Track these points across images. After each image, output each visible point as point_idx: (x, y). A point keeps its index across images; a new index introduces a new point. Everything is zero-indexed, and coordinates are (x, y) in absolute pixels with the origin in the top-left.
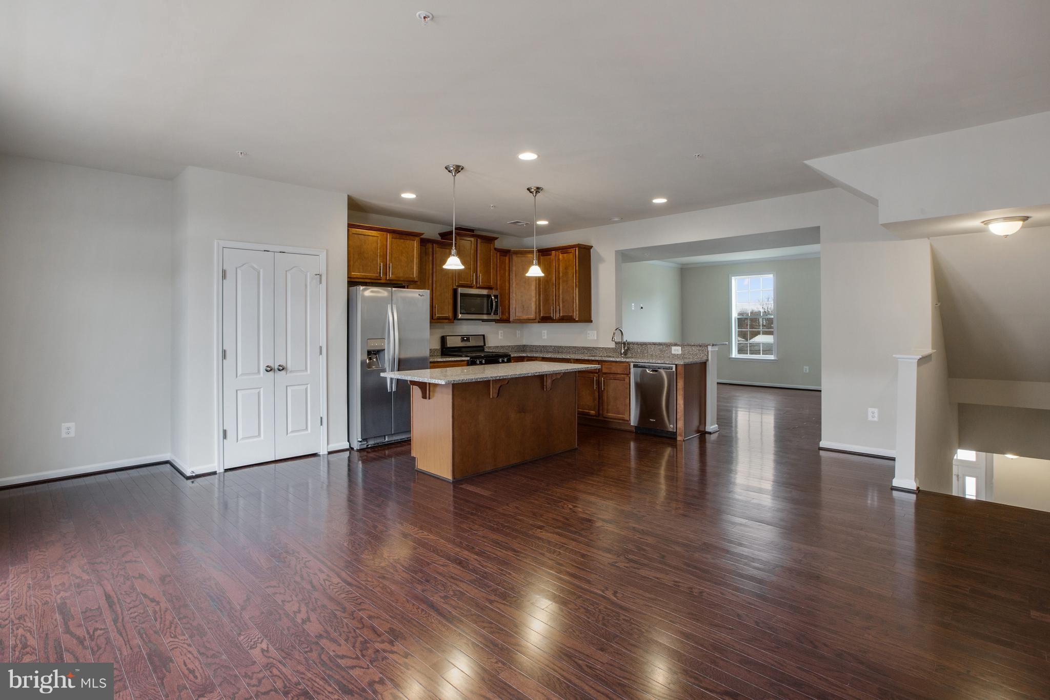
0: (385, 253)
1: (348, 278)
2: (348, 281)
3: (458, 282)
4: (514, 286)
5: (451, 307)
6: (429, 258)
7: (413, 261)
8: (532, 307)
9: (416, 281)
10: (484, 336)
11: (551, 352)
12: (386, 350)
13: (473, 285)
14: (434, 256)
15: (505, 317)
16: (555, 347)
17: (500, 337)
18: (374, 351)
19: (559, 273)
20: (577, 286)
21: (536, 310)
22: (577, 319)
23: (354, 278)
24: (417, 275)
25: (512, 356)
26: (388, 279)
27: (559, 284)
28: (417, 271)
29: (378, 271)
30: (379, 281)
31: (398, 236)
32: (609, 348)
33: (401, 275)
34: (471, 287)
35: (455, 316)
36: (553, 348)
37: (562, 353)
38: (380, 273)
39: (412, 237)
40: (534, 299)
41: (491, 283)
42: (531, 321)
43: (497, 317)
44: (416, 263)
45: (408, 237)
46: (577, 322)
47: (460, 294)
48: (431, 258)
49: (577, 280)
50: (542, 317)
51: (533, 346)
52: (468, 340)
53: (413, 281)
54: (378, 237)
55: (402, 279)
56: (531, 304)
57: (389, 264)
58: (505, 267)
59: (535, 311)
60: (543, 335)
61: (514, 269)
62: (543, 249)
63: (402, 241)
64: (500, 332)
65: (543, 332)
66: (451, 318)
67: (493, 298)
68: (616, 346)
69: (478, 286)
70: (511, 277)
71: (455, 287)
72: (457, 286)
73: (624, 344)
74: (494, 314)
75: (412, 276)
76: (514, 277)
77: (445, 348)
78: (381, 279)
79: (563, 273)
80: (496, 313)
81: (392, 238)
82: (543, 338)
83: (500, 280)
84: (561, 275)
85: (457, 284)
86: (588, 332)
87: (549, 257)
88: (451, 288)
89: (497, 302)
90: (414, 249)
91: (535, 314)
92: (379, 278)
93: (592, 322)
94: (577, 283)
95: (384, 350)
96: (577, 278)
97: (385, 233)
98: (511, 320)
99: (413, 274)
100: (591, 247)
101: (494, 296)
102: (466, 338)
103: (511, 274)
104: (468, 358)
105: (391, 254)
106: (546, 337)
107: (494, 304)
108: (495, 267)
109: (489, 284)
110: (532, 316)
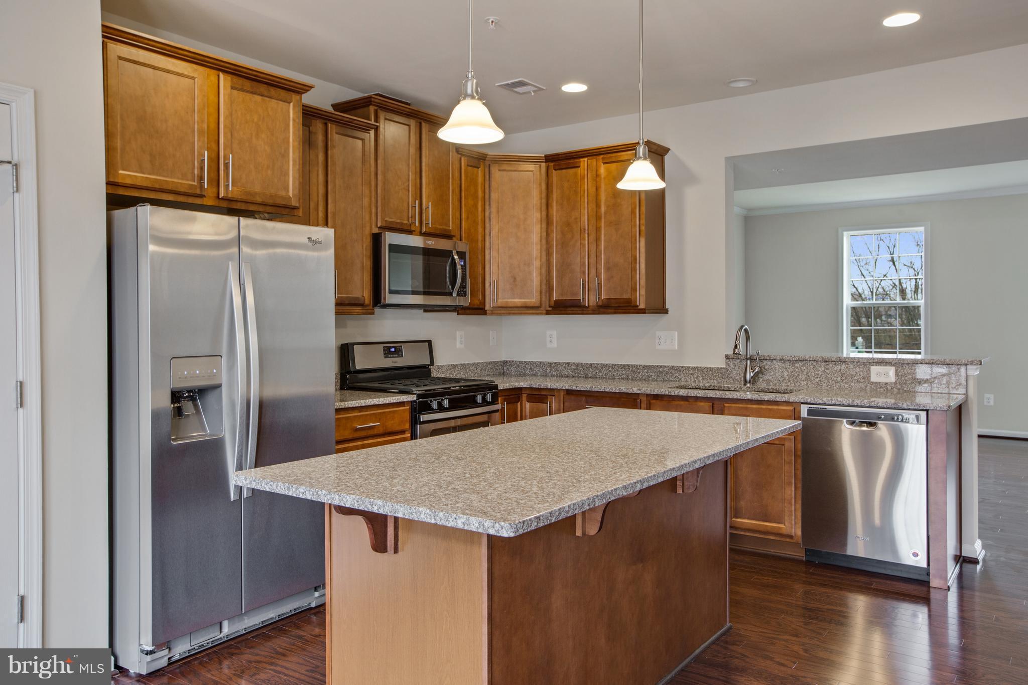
0: (213, 125)
1: (109, 183)
2: (108, 195)
3: (382, 219)
4: (494, 232)
5: (367, 277)
6: (317, 156)
7: (285, 155)
8: (532, 281)
9: (294, 208)
10: (429, 342)
11: (568, 377)
12: (224, 389)
13: (413, 229)
14: (330, 152)
15: (477, 302)
16: (577, 365)
17: (458, 345)
18: (188, 392)
19: (598, 206)
20: (643, 233)
21: (541, 286)
22: (642, 306)
23: (126, 186)
24: (297, 191)
25: (501, 387)
26: (222, 195)
27: (598, 230)
28: (297, 182)
29: (196, 172)
30: (198, 201)
31: (247, 84)
32: (711, 369)
33: (257, 188)
34: (410, 232)
35: (377, 299)
36: (573, 367)
37: (594, 377)
38: (201, 178)
39: (283, 93)
40: (536, 264)
41: (449, 227)
42: (531, 311)
43: (465, 302)
44: (294, 161)
45: (273, 91)
46: (643, 311)
47: (390, 245)
48: (321, 157)
49: (643, 221)
50: (556, 301)
51: (527, 363)
52: (398, 352)
53: (286, 207)
54: (193, 78)
55: (258, 199)
56: (530, 273)
57: (226, 157)
58: (476, 191)
59: (539, 289)
60: (548, 339)
61: (494, 196)
62: (558, 154)
63: (258, 98)
64: (458, 334)
65: (549, 333)
66: (367, 302)
67: (456, 257)
68: (727, 365)
69: (424, 230)
70: (487, 214)
71: (376, 231)
72: (380, 228)
73: (751, 359)
74: (458, 295)
75: (283, 193)
76: (493, 215)
77: (350, 372)
78: (201, 196)
79: (608, 207)
80: (462, 293)
81: (233, 88)
82: (549, 345)
83: (468, 218)
84: (603, 209)
85: (379, 225)
86: (658, 333)
87: (572, 171)
88: (367, 231)
89: (464, 267)
90: (288, 125)
91: (539, 297)
92: (198, 192)
93: (666, 311)
94: (643, 228)
95: (218, 387)
96: (643, 217)
97: (213, 73)
98: (487, 308)
99: (286, 189)
100: (667, 150)
101: (458, 253)
102: (392, 349)
103: (487, 207)
104: (413, 398)
105: (231, 130)
106: (555, 344)
107: (459, 271)
108: (457, 190)
109: (444, 227)
110: (533, 300)
